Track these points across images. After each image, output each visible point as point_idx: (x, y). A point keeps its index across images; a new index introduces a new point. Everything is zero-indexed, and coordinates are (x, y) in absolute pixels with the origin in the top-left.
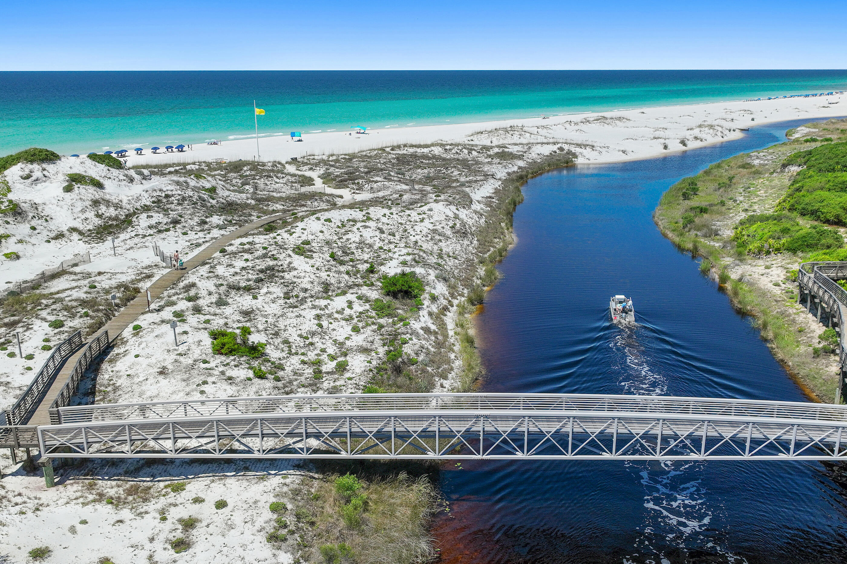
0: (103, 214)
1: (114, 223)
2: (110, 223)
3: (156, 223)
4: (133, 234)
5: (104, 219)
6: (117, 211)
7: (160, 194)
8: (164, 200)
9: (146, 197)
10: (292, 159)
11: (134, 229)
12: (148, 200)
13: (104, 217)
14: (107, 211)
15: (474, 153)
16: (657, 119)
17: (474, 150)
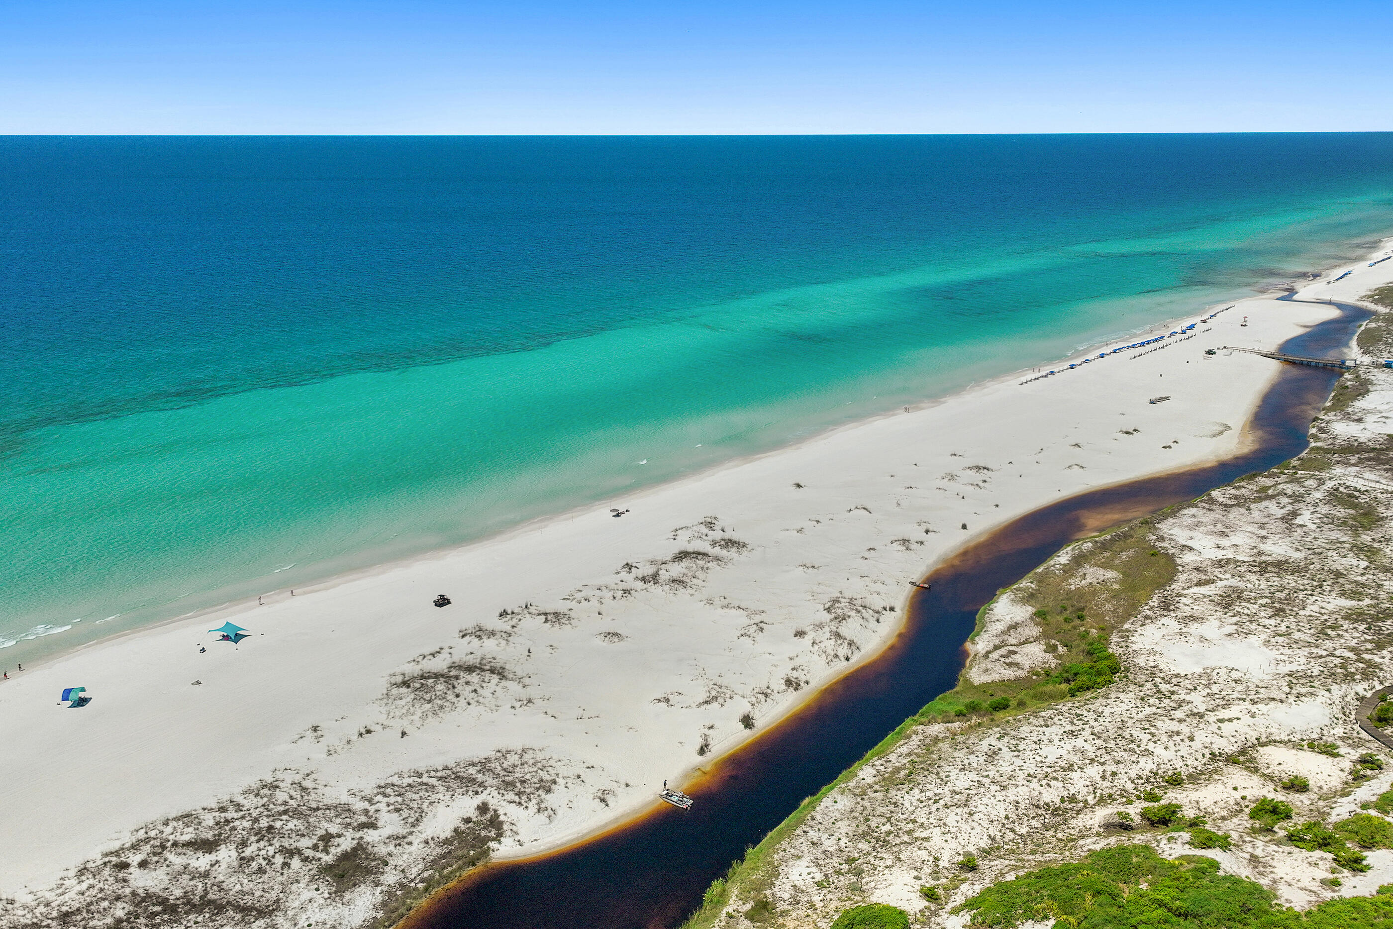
15: (296, 863)
16: (800, 531)
17: (299, 852)
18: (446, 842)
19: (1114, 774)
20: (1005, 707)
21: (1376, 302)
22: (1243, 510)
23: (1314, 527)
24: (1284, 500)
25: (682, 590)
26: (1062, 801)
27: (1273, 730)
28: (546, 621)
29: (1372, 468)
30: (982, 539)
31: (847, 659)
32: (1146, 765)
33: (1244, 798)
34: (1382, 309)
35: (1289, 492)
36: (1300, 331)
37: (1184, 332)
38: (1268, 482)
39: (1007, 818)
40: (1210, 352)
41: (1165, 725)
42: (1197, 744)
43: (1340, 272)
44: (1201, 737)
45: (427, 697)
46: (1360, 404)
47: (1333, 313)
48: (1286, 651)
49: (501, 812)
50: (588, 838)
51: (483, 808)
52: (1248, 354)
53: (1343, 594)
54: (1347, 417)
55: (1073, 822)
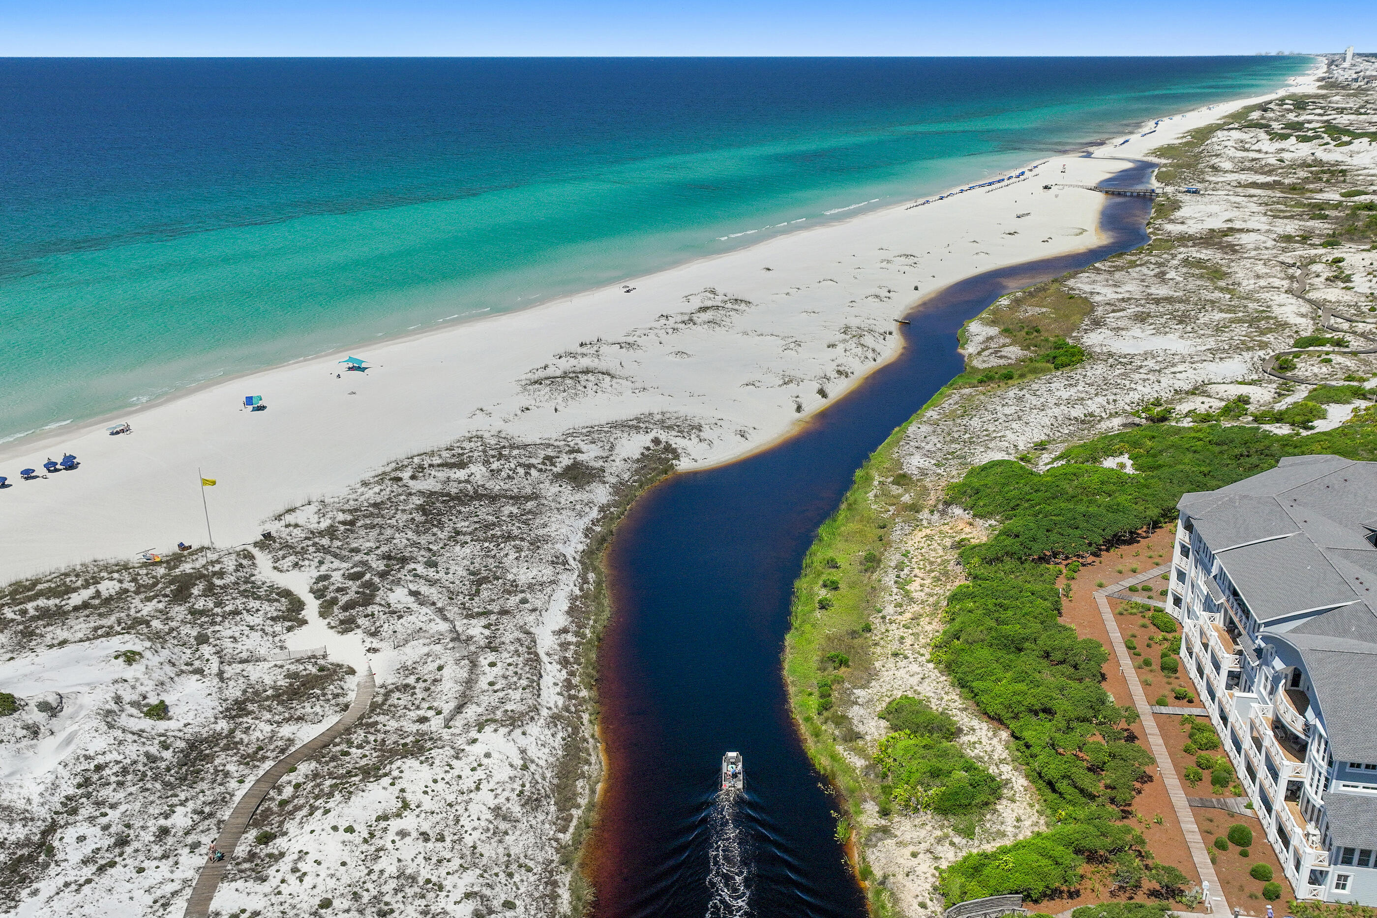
0: (6, 839)
1: (25, 851)
2: (19, 853)
3: (93, 851)
4: (60, 881)
5: (9, 848)
6: (27, 828)
7: (87, 767)
8: (95, 777)
9: (66, 778)
10: (264, 535)
11: (60, 869)
12: (69, 782)
13: (7, 845)
14: (11, 831)
15: (533, 472)
16: (788, 294)
17: (534, 466)
18: (638, 461)
19: (1115, 401)
20: (1011, 378)
21: (1159, 157)
22: (1123, 273)
23: (1181, 279)
24: (1152, 266)
25: (717, 328)
26: (1085, 416)
27: (1211, 377)
28: (621, 347)
29: (1206, 248)
30: (933, 295)
31: (875, 360)
32: (1135, 396)
33: (1210, 407)
34: (1163, 161)
35: (1153, 261)
36: (1108, 176)
37: (1018, 177)
38: (1134, 258)
39: (1052, 425)
40: (1046, 187)
41: (1136, 377)
42: (1163, 384)
43: (1122, 140)
44: (1165, 381)
45: (562, 388)
46: (1178, 214)
47: (1130, 165)
48: (1198, 340)
49: (671, 442)
50: (743, 457)
51: (656, 441)
52: (1076, 189)
53: (1221, 311)
54: (1172, 221)
55: (1098, 426)
